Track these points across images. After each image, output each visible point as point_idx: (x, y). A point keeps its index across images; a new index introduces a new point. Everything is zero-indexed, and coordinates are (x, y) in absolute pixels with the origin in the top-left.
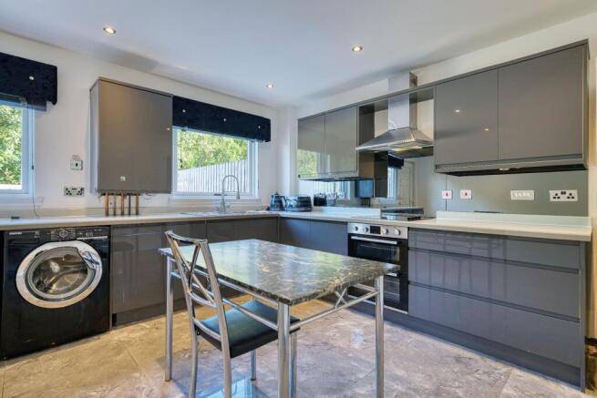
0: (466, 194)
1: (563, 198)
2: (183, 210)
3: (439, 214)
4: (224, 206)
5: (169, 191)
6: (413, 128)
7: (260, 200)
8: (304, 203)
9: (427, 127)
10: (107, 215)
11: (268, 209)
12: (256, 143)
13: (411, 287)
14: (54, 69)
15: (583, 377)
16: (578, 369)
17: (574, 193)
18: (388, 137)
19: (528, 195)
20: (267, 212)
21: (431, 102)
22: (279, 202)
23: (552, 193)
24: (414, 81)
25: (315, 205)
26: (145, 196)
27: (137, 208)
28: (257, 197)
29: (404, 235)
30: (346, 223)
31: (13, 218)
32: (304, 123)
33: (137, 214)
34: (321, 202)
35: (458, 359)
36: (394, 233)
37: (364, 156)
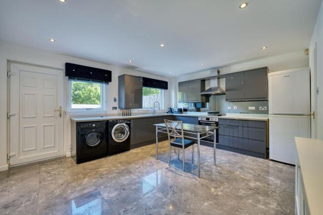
0: (235, 107)
1: (263, 109)
2: (143, 114)
3: (227, 114)
4: (155, 112)
5: (142, 108)
6: (219, 87)
7: (164, 110)
8: (180, 111)
9: (223, 86)
10: (123, 115)
11: (167, 113)
12: (163, 90)
13: (219, 136)
14: (111, 72)
15: (265, 155)
16: (264, 154)
17: (266, 107)
18: (210, 90)
19: (253, 108)
20: (167, 114)
21: (224, 79)
22: (171, 110)
23: (260, 107)
24: (219, 72)
25: (184, 111)
26: (132, 109)
27: (130, 113)
28: (163, 109)
29: (217, 121)
30: (198, 117)
31: (102, 117)
32: (180, 84)
33: (130, 115)
34: (185, 110)
35: (234, 155)
36: (214, 120)
37: (202, 95)
